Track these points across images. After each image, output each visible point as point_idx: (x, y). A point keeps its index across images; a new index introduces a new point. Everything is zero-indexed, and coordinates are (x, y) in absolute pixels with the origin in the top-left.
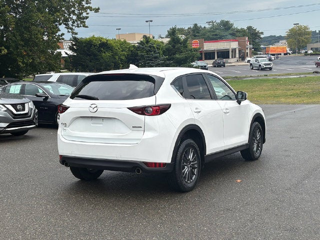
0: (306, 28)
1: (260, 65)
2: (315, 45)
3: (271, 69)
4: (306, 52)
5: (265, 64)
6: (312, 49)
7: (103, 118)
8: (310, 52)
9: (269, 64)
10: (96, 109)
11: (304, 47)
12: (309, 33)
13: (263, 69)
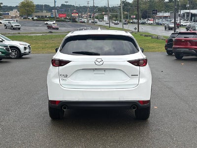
0: (31, 2)
1: (12, 26)
2: (38, 14)
3: (19, 29)
4: (33, 18)
5: (16, 26)
6: (36, 16)
7: (105, 70)
8: (35, 18)
9: (19, 26)
10: (101, 63)
11: (29, 15)
12: (33, 6)
13: (14, 29)
